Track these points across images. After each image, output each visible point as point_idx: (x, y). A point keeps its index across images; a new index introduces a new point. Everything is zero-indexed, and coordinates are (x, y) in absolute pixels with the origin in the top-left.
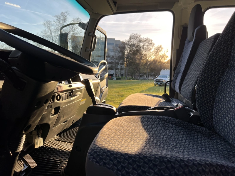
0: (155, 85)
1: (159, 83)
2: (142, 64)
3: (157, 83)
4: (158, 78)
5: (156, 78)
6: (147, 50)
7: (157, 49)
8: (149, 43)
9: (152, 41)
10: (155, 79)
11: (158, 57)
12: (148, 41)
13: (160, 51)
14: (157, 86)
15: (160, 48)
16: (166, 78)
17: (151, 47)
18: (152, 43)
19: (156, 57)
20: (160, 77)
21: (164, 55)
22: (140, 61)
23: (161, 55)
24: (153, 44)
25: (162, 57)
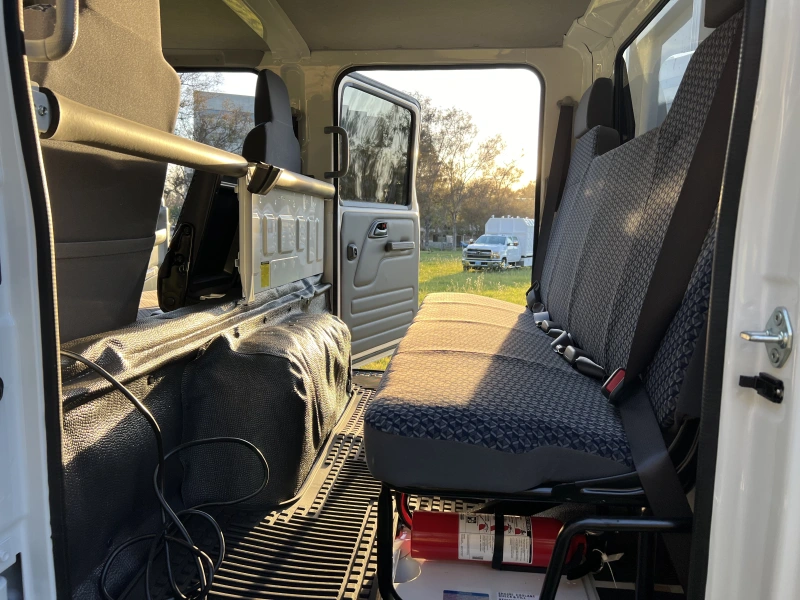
0: (467, 267)
1: (478, 262)
2: (437, 196)
3: (472, 263)
4: (476, 245)
5: (470, 246)
6: (454, 148)
7: (487, 147)
8: (462, 124)
9: (470, 117)
10: (465, 249)
11: (491, 173)
12: (456, 118)
13: (498, 153)
14: (471, 270)
15: (496, 142)
16: (500, 245)
17: (466, 138)
18: (470, 126)
19: (485, 174)
20: (484, 242)
21: (512, 168)
22: (428, 187)
23: (503, 166)
24: (473, 128)
25: (506, 174)
